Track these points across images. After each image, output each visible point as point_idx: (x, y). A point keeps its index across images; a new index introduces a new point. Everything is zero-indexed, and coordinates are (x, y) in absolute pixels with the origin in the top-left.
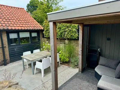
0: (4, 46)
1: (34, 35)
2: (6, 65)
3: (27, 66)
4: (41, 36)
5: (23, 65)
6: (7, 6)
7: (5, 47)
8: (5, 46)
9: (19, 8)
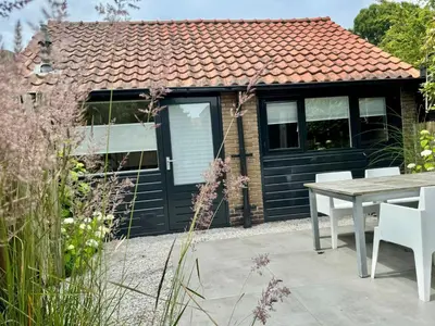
0: (248, 152)
1: (371, 108)
2: (250, 227)
3: (334, 242)
4: (407, 112)
5: (312, 234)
6: (268, 23)
7: (251, 155)
8: (248, 150)
9: (309, 22)
